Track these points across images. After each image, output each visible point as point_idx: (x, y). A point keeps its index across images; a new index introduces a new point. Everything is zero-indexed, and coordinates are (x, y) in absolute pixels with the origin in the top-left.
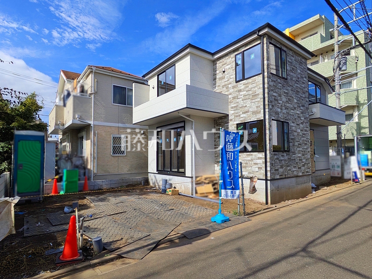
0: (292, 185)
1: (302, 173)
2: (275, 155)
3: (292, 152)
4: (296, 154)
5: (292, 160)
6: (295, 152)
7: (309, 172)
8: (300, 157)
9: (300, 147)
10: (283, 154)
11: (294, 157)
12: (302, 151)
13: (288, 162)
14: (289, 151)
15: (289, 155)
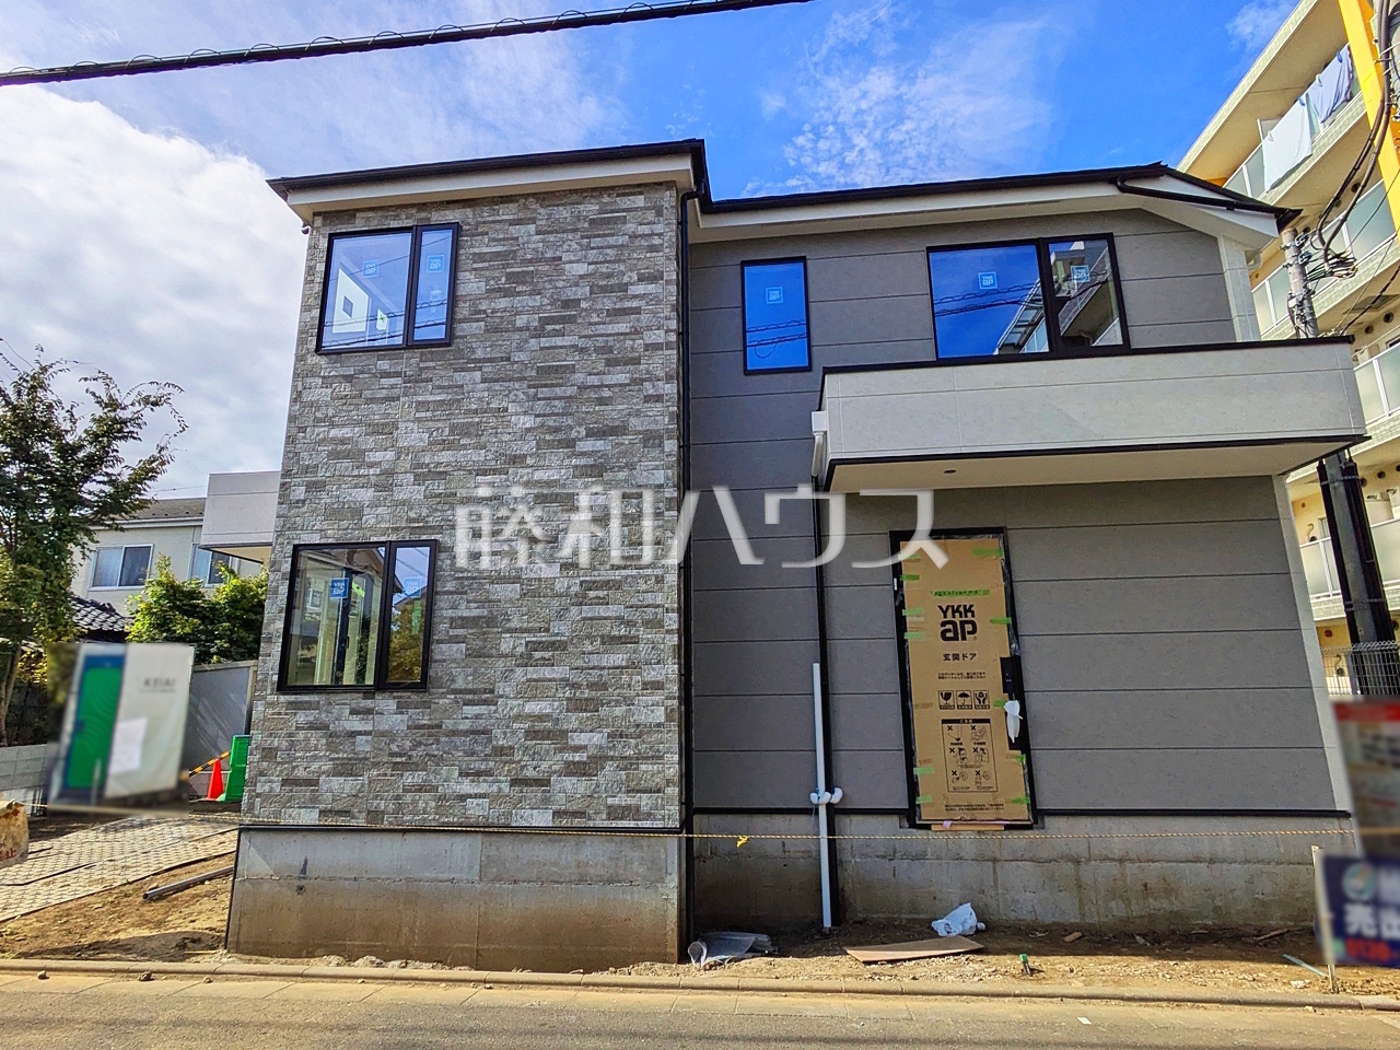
0: (446, 876)
1: (557, 814)
2: (296, 707)
3: (455, 692)
4: (500, 701)
5: (454, 733)
6: (492, 691)
7: (649, 816)
8: (541, 718)
9: (549, 663)
10: (369, 703)
11: (478, 717)
12: (575, 686)
13: (408, 744)
14: (423, 685)
15: (426, 705)
